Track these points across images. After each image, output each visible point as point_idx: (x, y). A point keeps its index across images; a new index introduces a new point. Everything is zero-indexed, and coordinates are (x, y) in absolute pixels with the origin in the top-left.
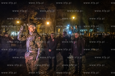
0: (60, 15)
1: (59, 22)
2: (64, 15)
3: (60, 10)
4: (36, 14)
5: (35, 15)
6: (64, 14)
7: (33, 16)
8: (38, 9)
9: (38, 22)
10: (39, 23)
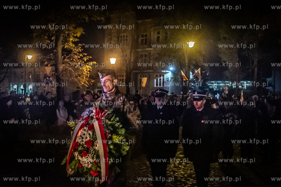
0: (146, 36)
1: (142, 56)
2: (158, 37)
3: (147, 20)
4: (78, 35)
5: (76, 37)
6: (158, 33)
7: (71, 39)
8: (84, 20)
9: (84, 56)
10: (88, 61)
